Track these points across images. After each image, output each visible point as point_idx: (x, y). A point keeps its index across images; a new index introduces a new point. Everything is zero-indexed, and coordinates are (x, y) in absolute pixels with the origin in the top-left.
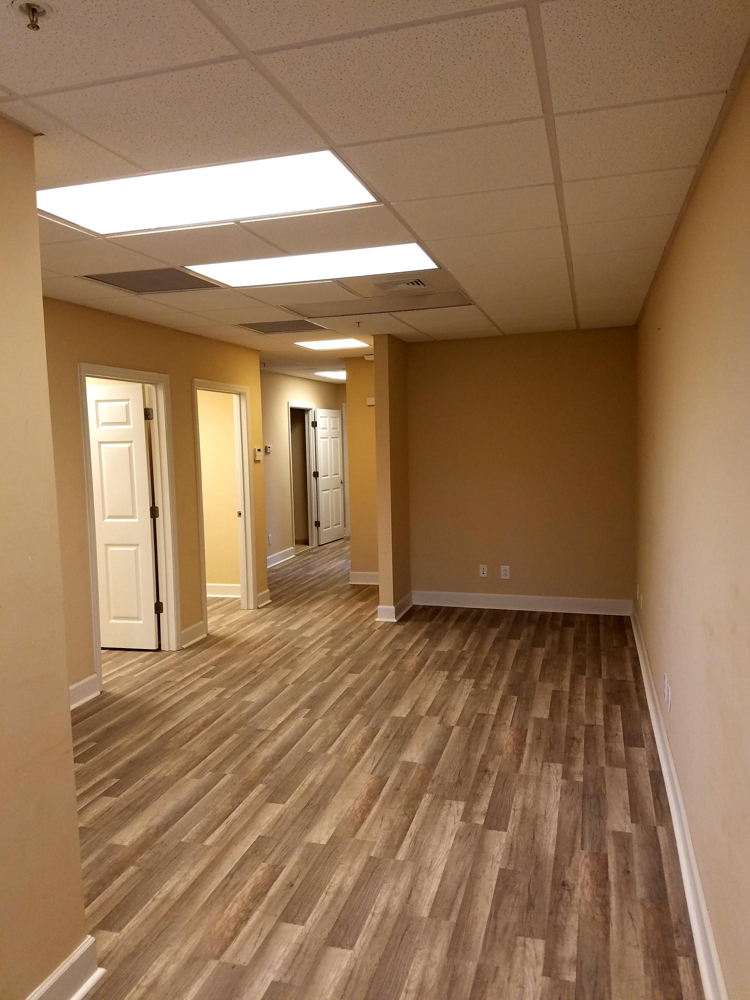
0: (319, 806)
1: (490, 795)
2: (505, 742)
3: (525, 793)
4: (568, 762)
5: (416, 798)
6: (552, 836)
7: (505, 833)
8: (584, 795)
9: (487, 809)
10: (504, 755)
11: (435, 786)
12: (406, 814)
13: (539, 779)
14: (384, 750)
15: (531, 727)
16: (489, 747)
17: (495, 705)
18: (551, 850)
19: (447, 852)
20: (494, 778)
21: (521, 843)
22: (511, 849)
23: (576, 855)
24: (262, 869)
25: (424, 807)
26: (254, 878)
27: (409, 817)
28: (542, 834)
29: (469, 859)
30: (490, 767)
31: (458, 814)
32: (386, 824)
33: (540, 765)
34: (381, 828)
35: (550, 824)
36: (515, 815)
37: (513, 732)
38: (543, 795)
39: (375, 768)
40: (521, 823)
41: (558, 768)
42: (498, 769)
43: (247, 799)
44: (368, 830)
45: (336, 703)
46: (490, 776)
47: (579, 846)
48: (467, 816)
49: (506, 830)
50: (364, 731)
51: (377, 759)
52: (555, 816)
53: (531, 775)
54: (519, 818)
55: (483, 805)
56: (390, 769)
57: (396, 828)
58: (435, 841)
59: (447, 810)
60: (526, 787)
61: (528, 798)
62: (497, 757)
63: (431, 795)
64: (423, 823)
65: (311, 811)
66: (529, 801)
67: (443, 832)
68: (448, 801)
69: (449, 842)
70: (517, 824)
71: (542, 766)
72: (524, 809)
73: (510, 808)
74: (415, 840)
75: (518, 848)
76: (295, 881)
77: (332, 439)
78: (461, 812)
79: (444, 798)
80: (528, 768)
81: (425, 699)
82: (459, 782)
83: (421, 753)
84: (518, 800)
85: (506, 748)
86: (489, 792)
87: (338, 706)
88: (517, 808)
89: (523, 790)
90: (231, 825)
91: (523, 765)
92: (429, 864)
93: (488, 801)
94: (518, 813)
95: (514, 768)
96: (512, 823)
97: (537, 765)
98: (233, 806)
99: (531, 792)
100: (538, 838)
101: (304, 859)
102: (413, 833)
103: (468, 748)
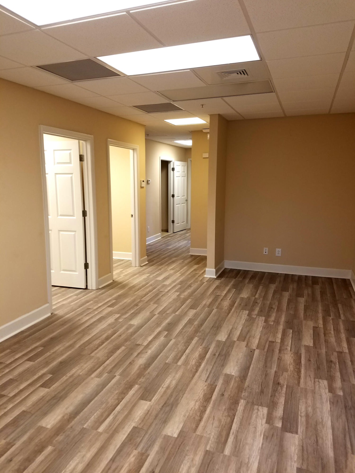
0: (172, 405)
1: (283, 403)
2: (288, 363)
3: (306, 403)
4: (331, 379)
5: (235, 403)
6: (329, 439)
7: (297, 436)
8: (346, 407)
9: (282, 414)
10: (289, 372)
11: (247, 394)
12: (229, 416)
13: (314, 392)
14: (213, 364)
15: (303, 351)
16: (279, 366)
17: (279, 335)
18: (331, 453)
19: (259, 450)
20: (284, 389)
21: (309, 446)
22: (303, 450)
23: (350, 459)
24: (134, 456)
25: (241, 410)
26: (128, 463)
27: (231, 418)
28: (322, 439)
29: (274, 457)
30: (281, 381)
31: (263, 418)
32: (216, 423)
33: (313, 381)
34: (213, 426)
35: (327, 430)
36: (302, 420)
37: (292, 355)
38: (318, 405)
39: (208, 377)
40: (307, 428)
41: (325, 383)
42: (286, 383)
43: (128, 396)
44: (205, 427)
45: (183, 329)
46: (282, 387)
47: (350, 450)
48: (270, 419)
49: (297, 433)
50: (200, 349)
51: (209, 371)
52: (329, 423)
53: (308, 388)
54: (304, 423)
55: (279, 412)
56: (217, 379)
57: (223, 427)
58: (249, 440)
59: (256, 414)
60: (306, 398)
61: (309, 407)
62: (284, 373)
63: (245, 401)
64: (241, 424)
65: (168, 409)
66: (310, 409)
67: (255, 432)
68: (256, 407)
69: (259, 441)
70: (304, 428)
71: (314, 382)
72: (307, 416)
73: (298, 414)
74: (236, 437)
75: (307, 450)
76: (155, 469)
77: (182, 178)
78: (265, 416)
79: (253, 404)
80: (306, 383)
81: (236, 329)
82: (262, 392)
83: (236, 368)
84: (302, 408)
85: (290, 367)
86: (282, 400)
87: (184, 331)
88: (303, 415)
89: (304, 400)
90: (116, 416)
91: (302, 380)
92: (247, 460)
93: (283, 408)
94: (304, 419)
95: (296, 382)
96: (301, 427)
97: (311, 380)
98: (118, 401)
99: (310, 402)
100: (320, 441)
101: (163, 449)
102: (235, 432)
103: (265, 366)
